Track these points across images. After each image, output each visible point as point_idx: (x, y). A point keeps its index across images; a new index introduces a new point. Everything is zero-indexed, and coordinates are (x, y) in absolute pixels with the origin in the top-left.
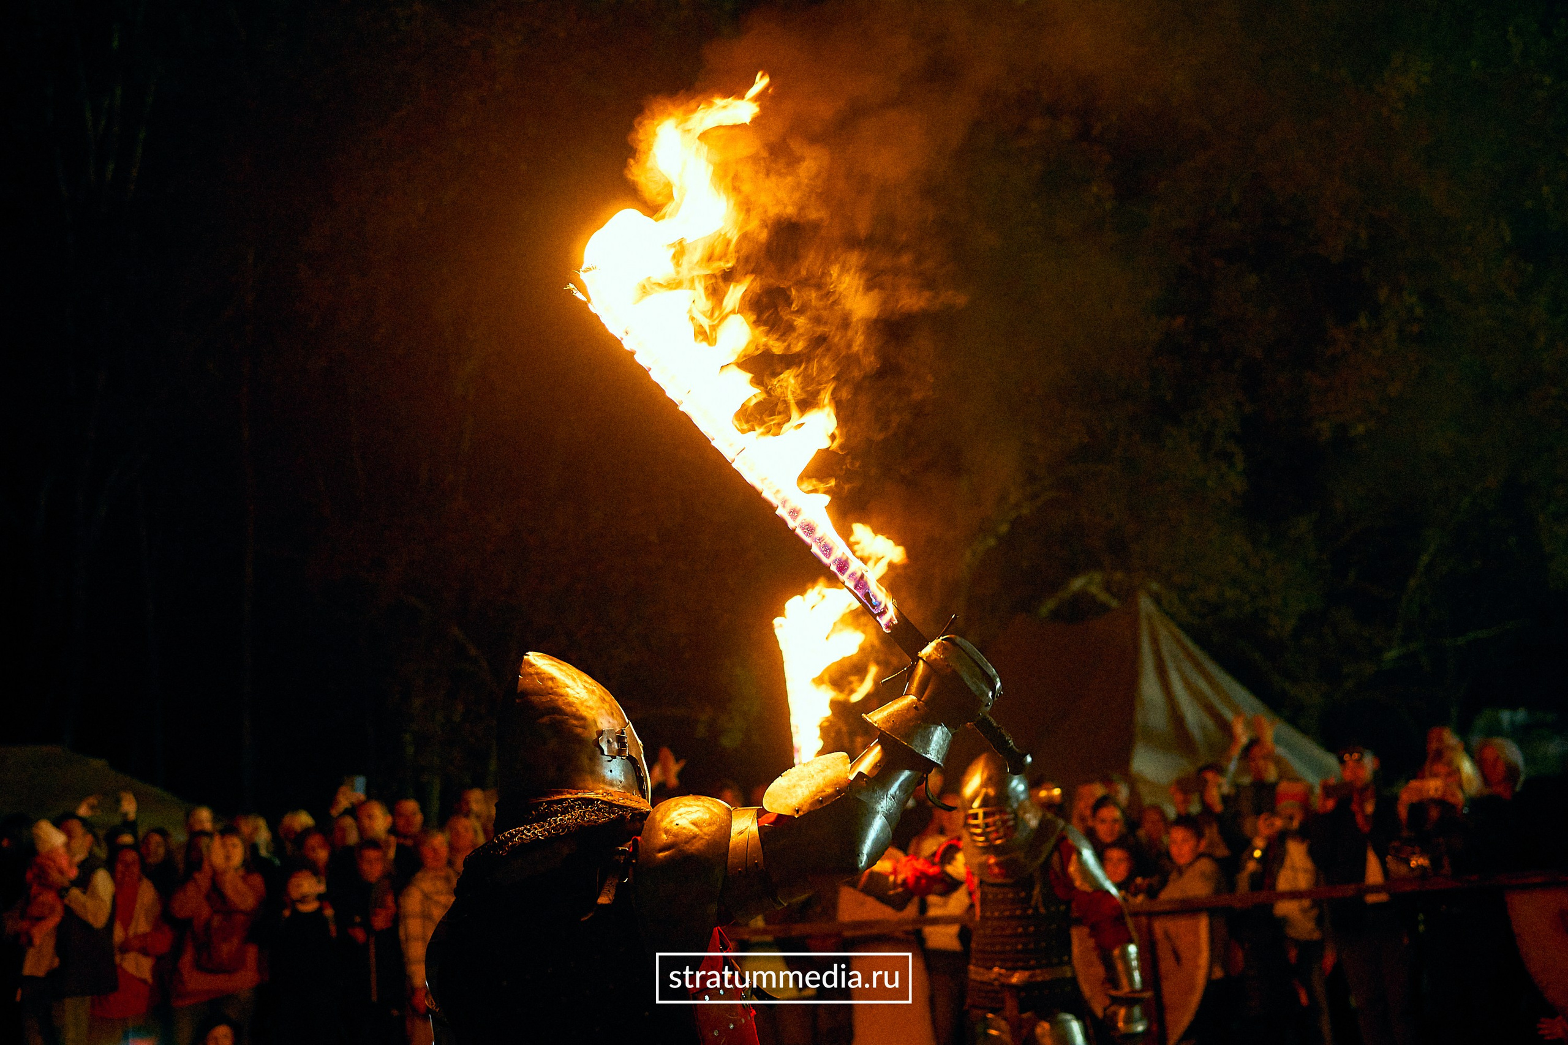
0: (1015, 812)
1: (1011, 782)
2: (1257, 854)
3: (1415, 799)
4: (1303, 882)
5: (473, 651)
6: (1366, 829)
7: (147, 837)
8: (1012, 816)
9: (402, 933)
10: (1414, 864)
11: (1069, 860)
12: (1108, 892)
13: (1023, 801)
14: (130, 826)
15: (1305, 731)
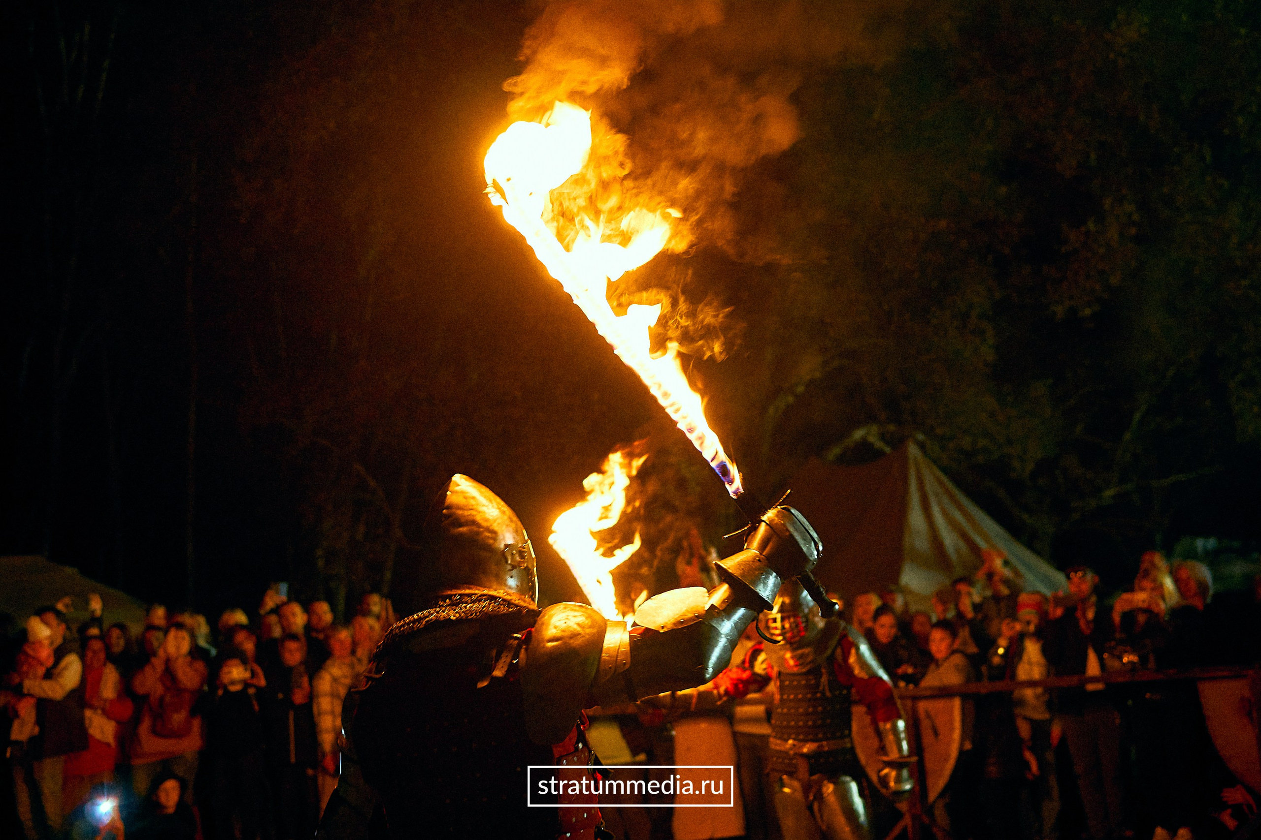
0: (806, 616)
1: (801, 594)
2: (1001, 651)
3: (1127, 608)
4: (1037, 673)
5: (372, 483)
6: (1088, 632)
7: (109, 630)
8: (804, 619)
9: (315, 708)
10: (1125, 660)
11: (849, 653)
12: (880, 679)
13: (813, 607)
14: (96, 621)
15: (1039, 553)
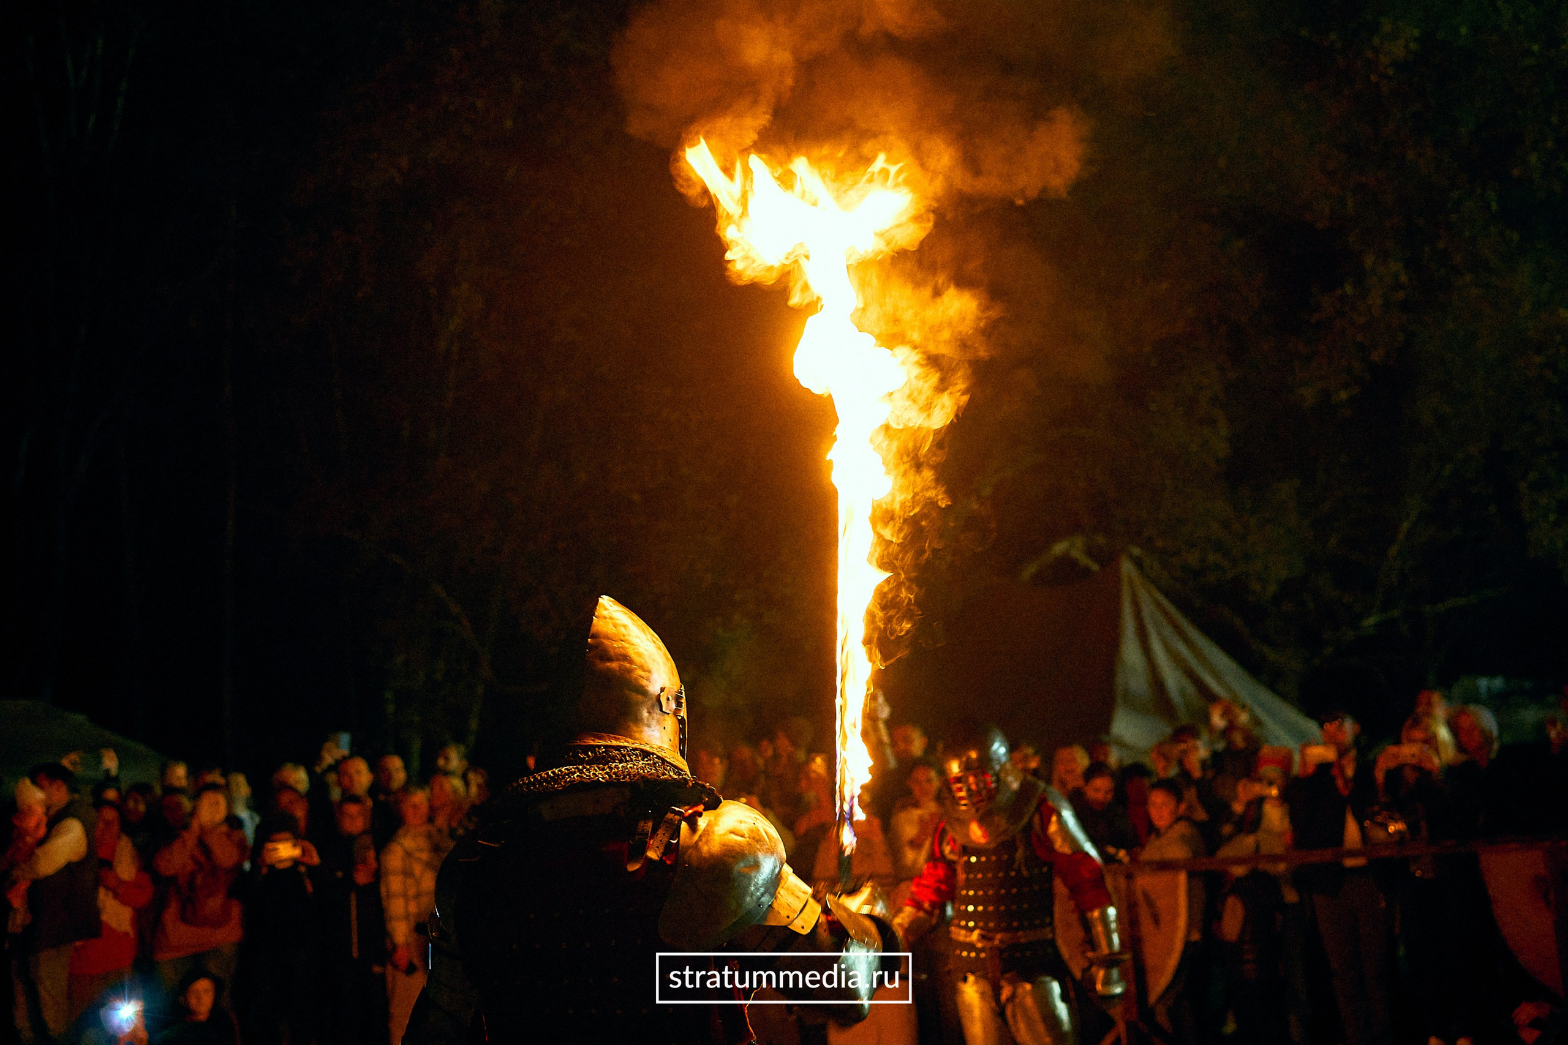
0: (997, 775)
1: (992, 745)
3: (1392, 764)
6: (1346, 792)
8: (993, 779)
9: (383, 889)
10: (1391, 829)
11: (1049, 821)
12: (1087, 854)
13: (1005, 764)
14: (109, 780)
15: (1284, 696)
